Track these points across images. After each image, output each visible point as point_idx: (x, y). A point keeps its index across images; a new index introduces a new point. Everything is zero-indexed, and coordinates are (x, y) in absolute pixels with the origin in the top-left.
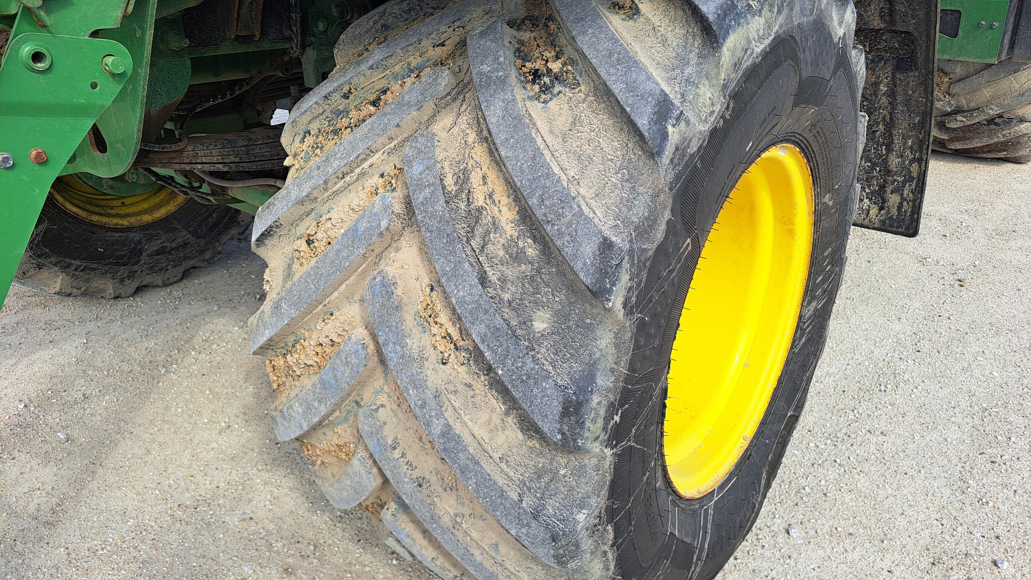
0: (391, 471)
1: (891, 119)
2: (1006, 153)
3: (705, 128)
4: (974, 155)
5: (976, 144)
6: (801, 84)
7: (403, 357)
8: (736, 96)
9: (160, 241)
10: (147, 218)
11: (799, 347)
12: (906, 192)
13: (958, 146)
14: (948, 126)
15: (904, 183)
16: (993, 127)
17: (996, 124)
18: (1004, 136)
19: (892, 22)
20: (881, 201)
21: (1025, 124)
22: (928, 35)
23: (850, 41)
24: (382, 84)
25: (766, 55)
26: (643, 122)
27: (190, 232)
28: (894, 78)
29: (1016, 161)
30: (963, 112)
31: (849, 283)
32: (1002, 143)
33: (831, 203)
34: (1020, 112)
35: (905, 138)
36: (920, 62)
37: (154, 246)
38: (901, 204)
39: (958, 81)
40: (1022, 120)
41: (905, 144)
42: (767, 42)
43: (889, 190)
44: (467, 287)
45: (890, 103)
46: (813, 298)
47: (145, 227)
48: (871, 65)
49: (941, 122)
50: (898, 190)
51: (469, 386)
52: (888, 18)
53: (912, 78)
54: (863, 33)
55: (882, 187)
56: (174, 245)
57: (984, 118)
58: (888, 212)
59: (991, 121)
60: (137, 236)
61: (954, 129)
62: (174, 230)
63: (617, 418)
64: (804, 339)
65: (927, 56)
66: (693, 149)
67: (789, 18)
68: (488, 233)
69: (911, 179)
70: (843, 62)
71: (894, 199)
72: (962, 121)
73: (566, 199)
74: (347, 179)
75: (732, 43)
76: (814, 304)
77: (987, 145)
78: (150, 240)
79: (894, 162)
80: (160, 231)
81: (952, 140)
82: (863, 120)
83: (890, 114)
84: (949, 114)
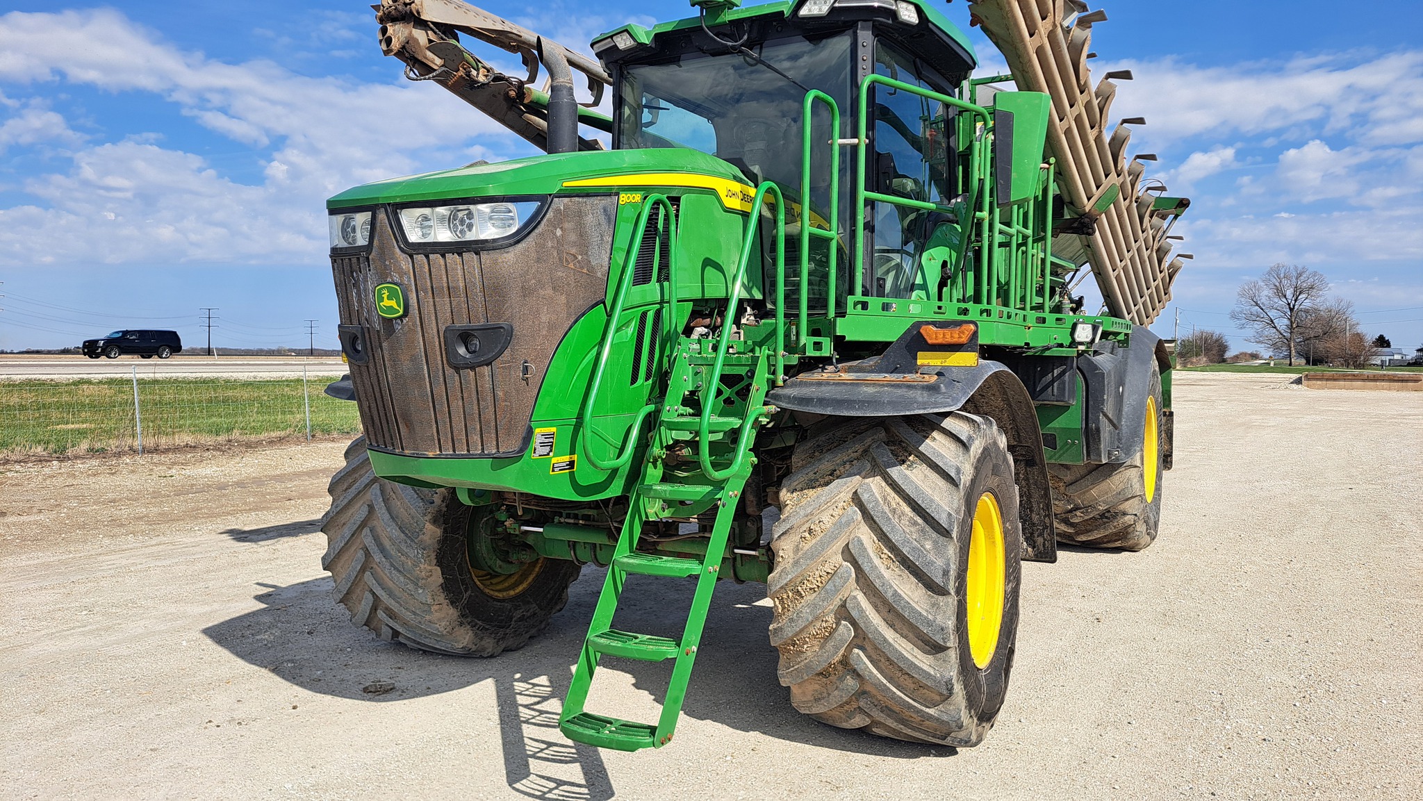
0: (864, 623)
1: (1029, 493)
2: (1120, 542)
3: (970, 478)
4: (1098, 546)
5: (1095, 535)
6: (993, 466)
7: (872, 567)
8: (976, 468)
9: (521, 611)
10: (512, 593)
11: (1007, 608)
12: (1045, 536)
13: (1083, 538)
14: (1071, 521)
15: (1043, 529)
16: (1105, 520)
17: (1106, 518)
18: (1115, 527)
19: (1020, 441)
20: (1033, 544)
21: (1128, 517)
22: (1039, 447)
23: (1006, 450)
24: (832, 468)
25: (982, 454)
26: (953, 475)
27: (537, 605)
28: (1026, 471)
29: (1132, 549)
30: (1080, 508)
31: (1023, 623)
32: (1116, 534)
33: (1010, 528)
34: (1122, 507)
35: (1038, 504)
36: (1038, 461)
37: (518, 614)
38: (1044, 542)
39: (1071, 484)
40: (1125, 514)
41: (1039, 507)
42: (981, 449)
43: (1036, 535)
44: (899, 535)
45: (1027, 484)
46: (1009, 581)
47: (512, 599)
48: (1015, 461)
49: (1066, 518)
50: (1041, 535)
51: (900, 576)
52: (1018, 439)
53: (1035, 470)
54: (1011, 448)
55: (1032, 534)
56: (529, 614)
57: (1097, 513)
58: (1038, 549)
59: (1102, 516)
60: (508, 606)
61: (1077, 524)
62: (529, 602)
63: (957, 584)
64: (1009, 605)
65: (1040, 458)
66: (967, 485)
67: (986, 440)
68: (900, 516)
69: (1047, 527)
70: (1005, 459)
71: (1040, 540)
72: (1081, 516)
73: (932, 501)
74: (829, 504)
75: (972, 449)
76: (1010, 584)
77: (1105, 536)
78: (516, 610)
79: (1035, 518)
80: (520, 603)
81: (1078, 534)
82: (1017, 488)
83: (1028, 490)
84: (1071, 511)
